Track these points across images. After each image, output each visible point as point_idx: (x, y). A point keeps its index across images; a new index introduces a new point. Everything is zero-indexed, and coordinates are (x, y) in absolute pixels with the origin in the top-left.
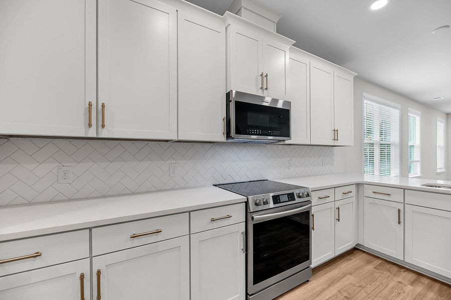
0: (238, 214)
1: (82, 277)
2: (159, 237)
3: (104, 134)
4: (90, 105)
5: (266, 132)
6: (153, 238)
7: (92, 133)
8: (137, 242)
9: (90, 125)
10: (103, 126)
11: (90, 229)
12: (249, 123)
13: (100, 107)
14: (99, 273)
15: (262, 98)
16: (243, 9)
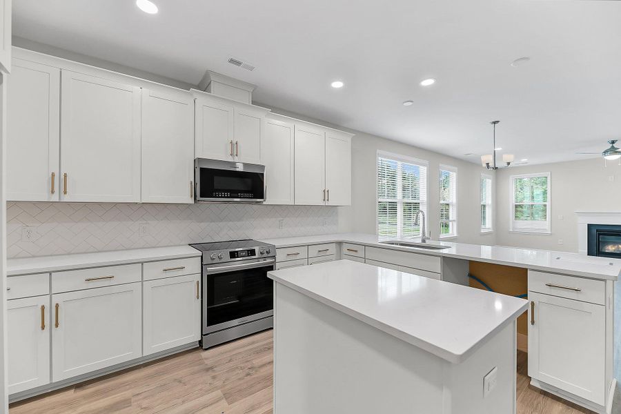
0: (194, 267)
1: (43, 308)
2: (112, 282)
3: (66, 198)
4: (53, 175)
5: (236, 195)
6: (107, 283)
7: (55, 198)
8: (91, 284)
9: (53, 192)
10: (65, 193)
11: (50, 273)
12: (215, 188)
13: (63, 177)
14: (57, 306)
15: (233, 164)
16: (212, 82)
